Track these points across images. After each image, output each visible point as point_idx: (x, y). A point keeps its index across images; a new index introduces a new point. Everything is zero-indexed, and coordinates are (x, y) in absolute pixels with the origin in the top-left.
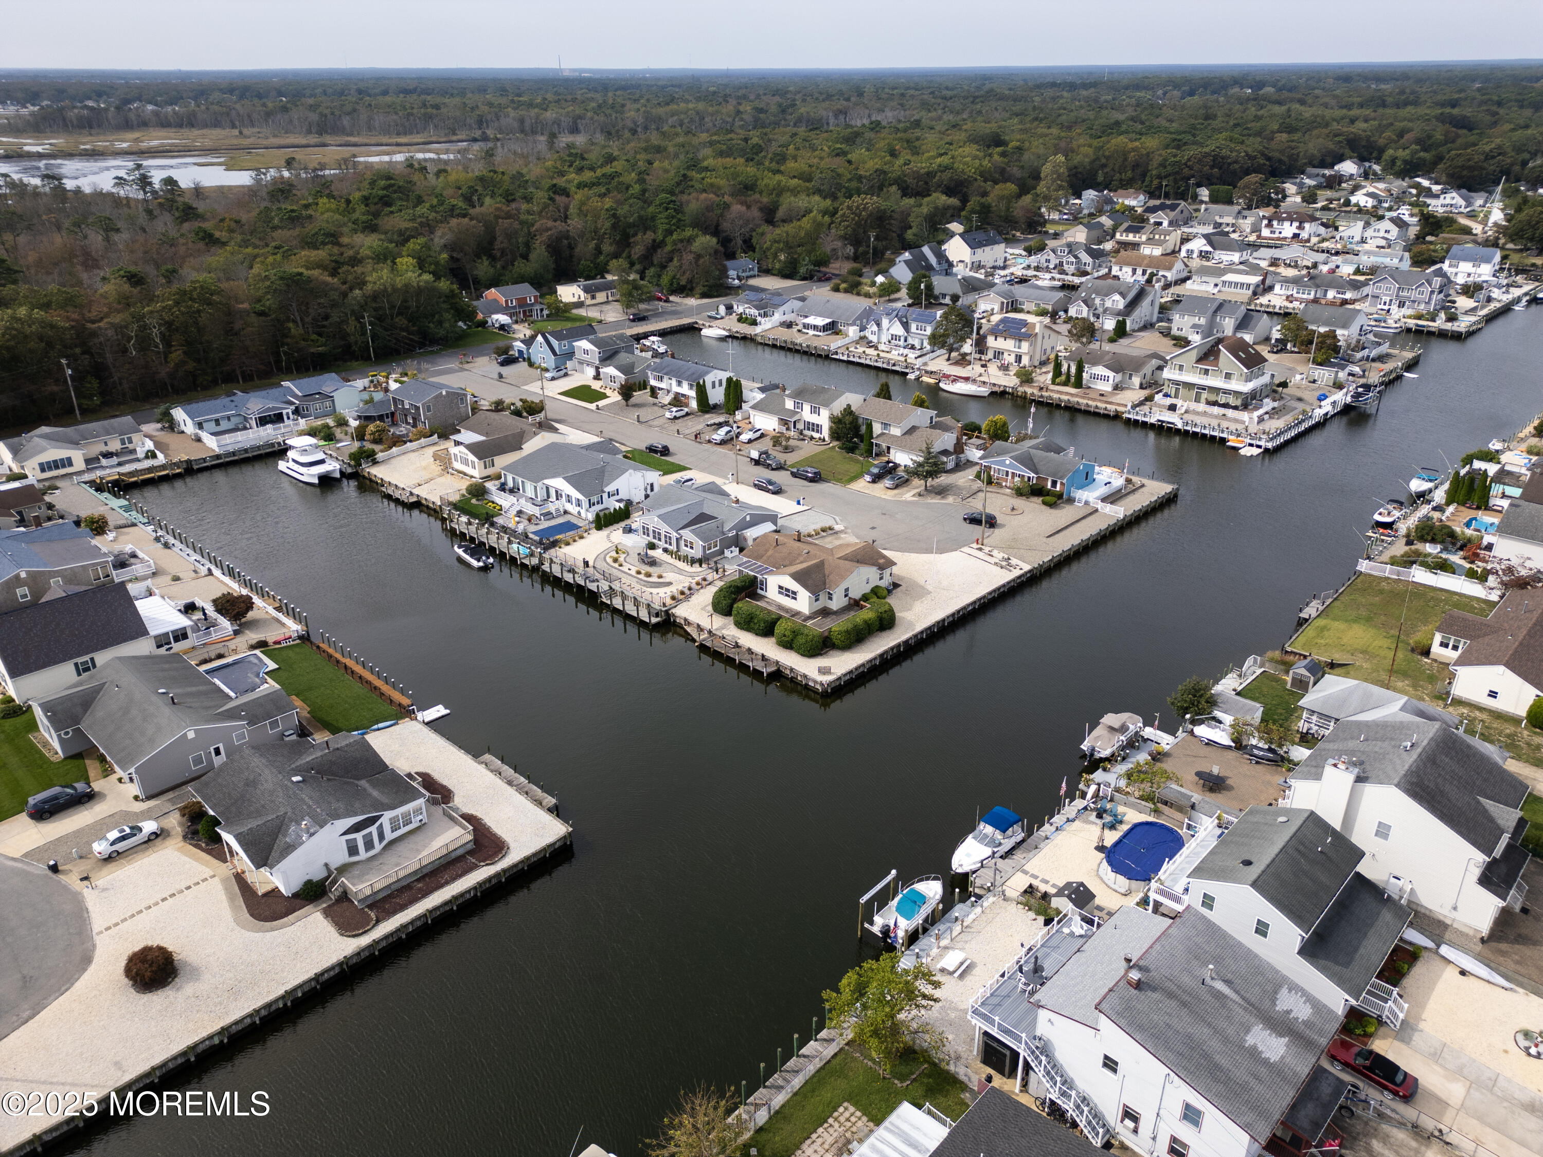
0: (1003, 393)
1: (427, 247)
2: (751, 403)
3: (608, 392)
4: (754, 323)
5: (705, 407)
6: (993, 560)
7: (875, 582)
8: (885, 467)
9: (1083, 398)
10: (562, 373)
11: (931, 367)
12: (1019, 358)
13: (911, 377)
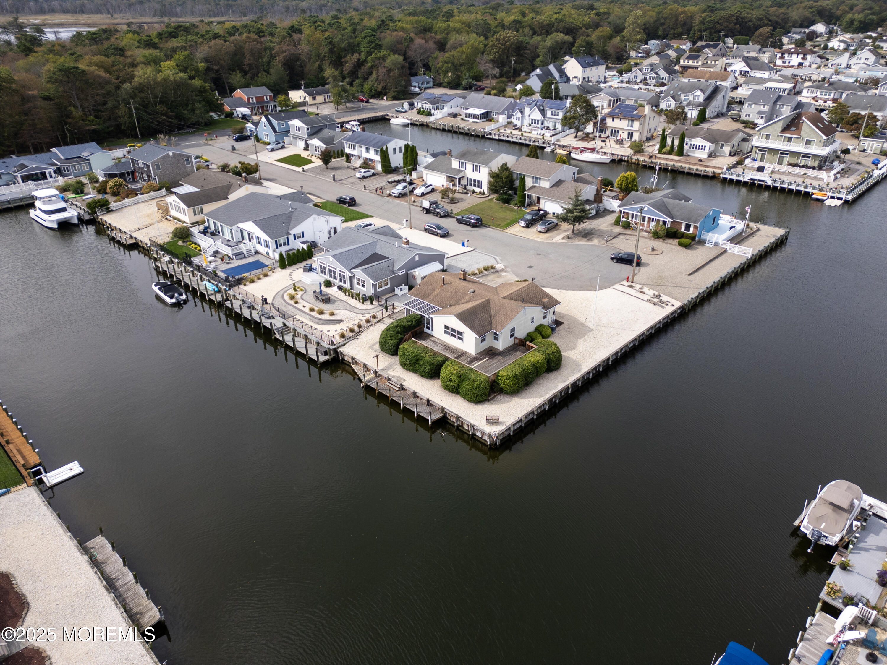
0: (621, 161)
1: (190, 57)
2: (424, 165)
3: (313, 159)
4: (429, 114)
5: (388, 169)
6: (646, 297)
7: (539, 320)
8: (537, 214)
9: (686, 163)
10: (280, 145)
11: (563, 142)
12: (630, 135)
13: (548, 150)
